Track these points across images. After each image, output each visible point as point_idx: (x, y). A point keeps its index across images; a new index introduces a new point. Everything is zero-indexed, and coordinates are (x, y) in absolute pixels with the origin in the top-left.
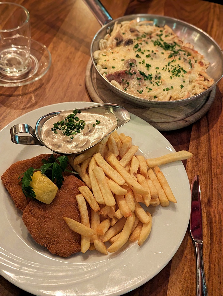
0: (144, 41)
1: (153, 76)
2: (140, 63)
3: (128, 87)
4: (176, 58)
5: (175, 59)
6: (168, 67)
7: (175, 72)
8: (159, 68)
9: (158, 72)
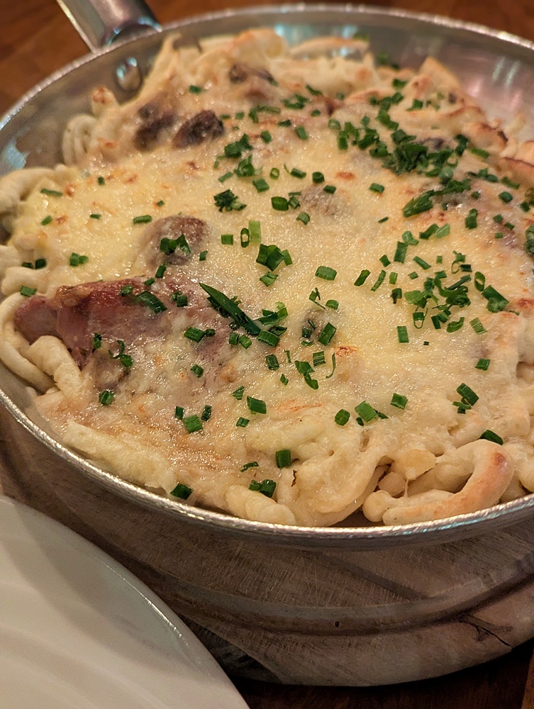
0: (287, 123)
1: (293, 323)
2: (227, 240)
3: (122, 387)
4: (449, 215)
5: (440, 225)
6: (395, 268)
7: (430, 303)
8: (335, 273)
9: (323, 301)
